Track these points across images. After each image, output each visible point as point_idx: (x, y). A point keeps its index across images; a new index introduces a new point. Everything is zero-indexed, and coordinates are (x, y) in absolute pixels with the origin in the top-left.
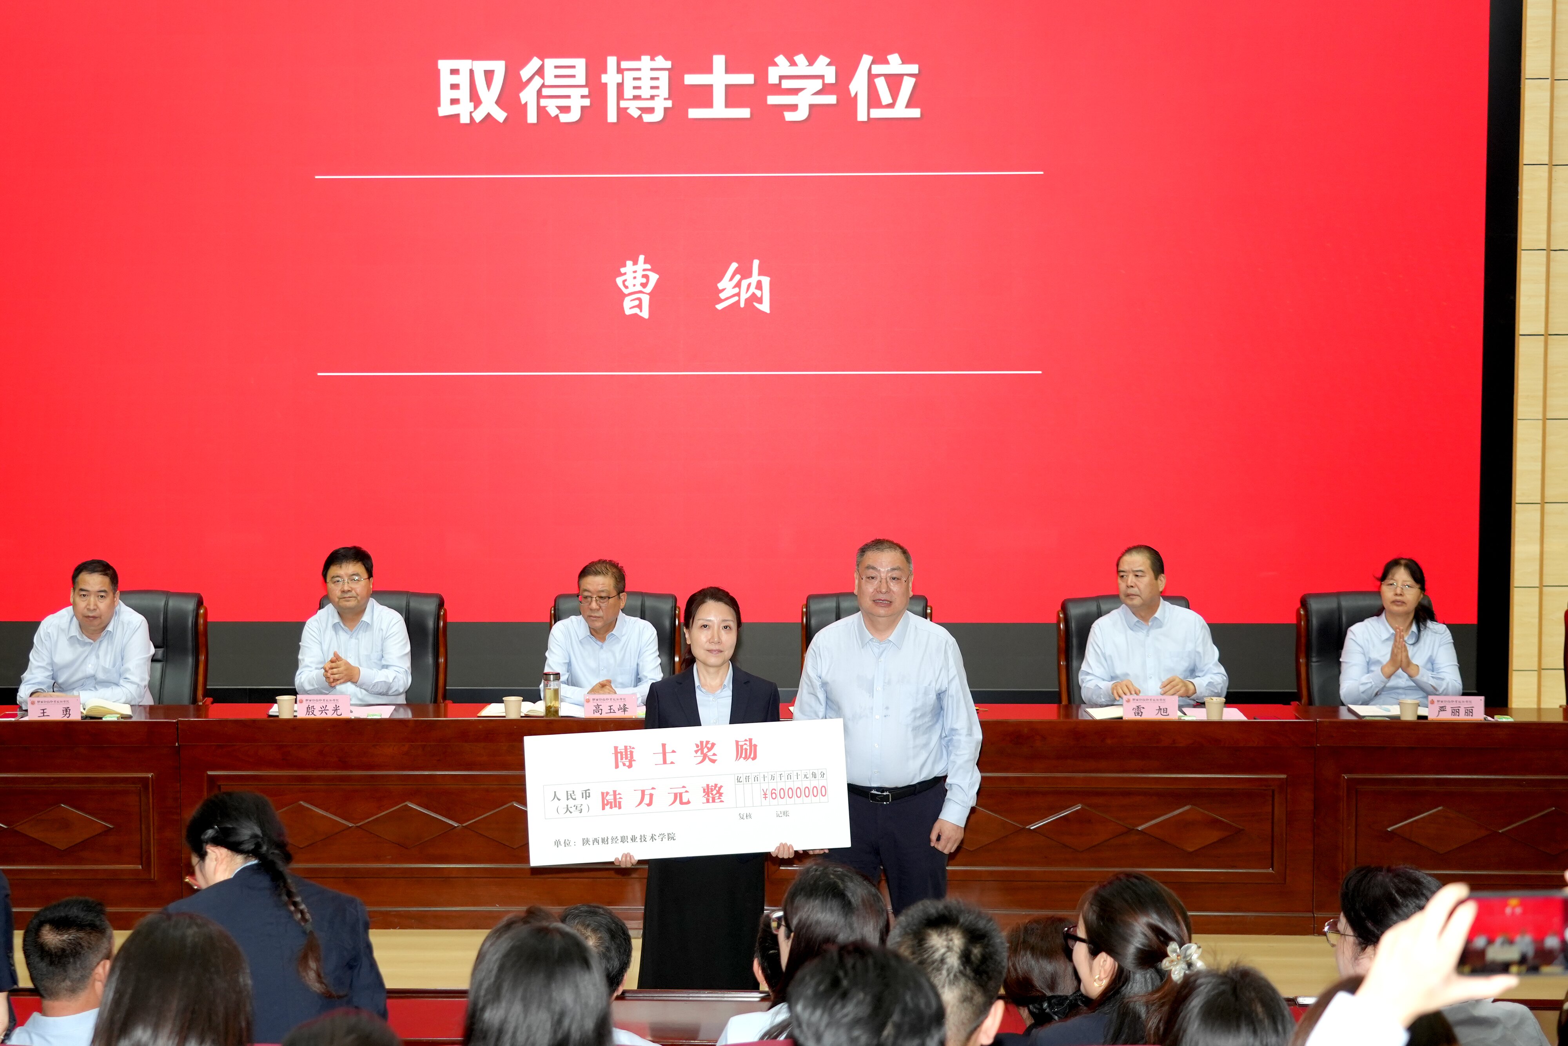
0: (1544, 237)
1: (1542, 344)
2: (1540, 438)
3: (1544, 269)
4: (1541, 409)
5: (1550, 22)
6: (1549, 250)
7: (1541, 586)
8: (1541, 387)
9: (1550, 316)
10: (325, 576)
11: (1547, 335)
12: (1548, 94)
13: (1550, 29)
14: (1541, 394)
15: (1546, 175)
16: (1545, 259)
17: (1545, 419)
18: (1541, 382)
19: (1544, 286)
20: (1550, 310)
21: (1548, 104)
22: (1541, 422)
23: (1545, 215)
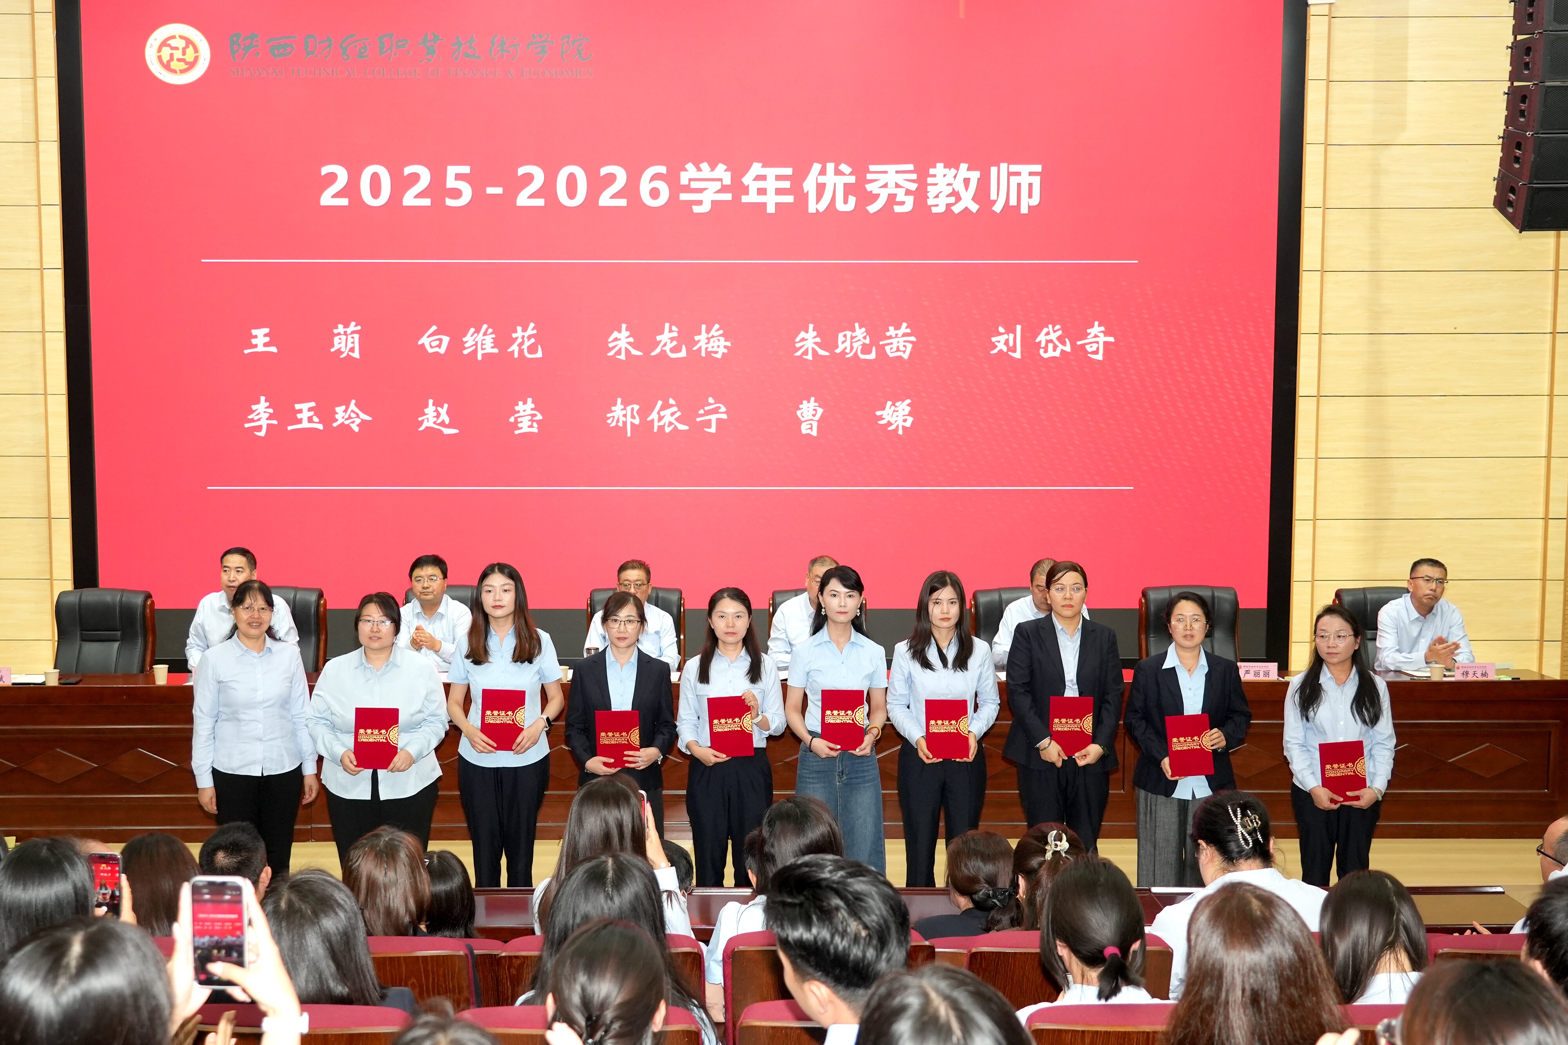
0: (1317, 324)
1: (1315, 403)
2: (1313, 472)
3: (1317, 348)
4: (1314, 451)
5: (1322, 165)
6: (1321, 334)
7: (1313, 580)
8: (1314, 435)
9: (1321, 382)
10: (411, 576)
11: (1319, 396)
12: (1321, 219)
13: (1322, 171)
14: (1314, 439)
15: (1319, 278)
16: (1318, 341)
17: (1317, 458)
18: (1315, 431)
19: (1317, 360)
20: (1321, 378)
21: (1321, 226)
22: (1313, 460)
23: (1318, 308)
